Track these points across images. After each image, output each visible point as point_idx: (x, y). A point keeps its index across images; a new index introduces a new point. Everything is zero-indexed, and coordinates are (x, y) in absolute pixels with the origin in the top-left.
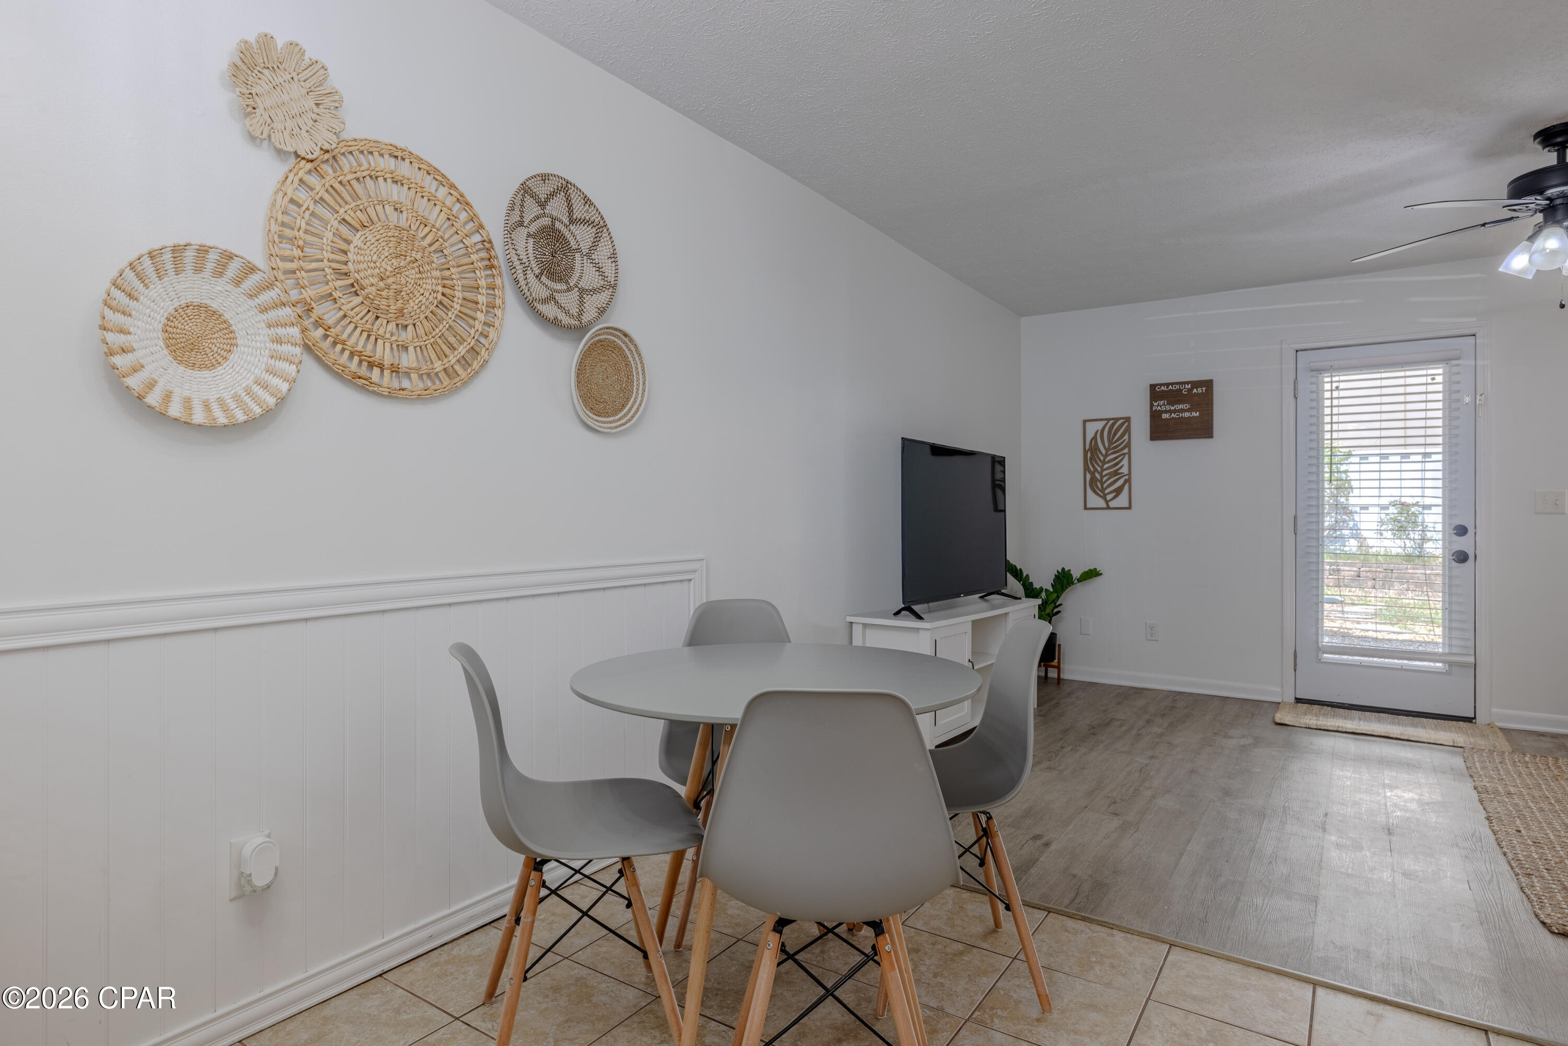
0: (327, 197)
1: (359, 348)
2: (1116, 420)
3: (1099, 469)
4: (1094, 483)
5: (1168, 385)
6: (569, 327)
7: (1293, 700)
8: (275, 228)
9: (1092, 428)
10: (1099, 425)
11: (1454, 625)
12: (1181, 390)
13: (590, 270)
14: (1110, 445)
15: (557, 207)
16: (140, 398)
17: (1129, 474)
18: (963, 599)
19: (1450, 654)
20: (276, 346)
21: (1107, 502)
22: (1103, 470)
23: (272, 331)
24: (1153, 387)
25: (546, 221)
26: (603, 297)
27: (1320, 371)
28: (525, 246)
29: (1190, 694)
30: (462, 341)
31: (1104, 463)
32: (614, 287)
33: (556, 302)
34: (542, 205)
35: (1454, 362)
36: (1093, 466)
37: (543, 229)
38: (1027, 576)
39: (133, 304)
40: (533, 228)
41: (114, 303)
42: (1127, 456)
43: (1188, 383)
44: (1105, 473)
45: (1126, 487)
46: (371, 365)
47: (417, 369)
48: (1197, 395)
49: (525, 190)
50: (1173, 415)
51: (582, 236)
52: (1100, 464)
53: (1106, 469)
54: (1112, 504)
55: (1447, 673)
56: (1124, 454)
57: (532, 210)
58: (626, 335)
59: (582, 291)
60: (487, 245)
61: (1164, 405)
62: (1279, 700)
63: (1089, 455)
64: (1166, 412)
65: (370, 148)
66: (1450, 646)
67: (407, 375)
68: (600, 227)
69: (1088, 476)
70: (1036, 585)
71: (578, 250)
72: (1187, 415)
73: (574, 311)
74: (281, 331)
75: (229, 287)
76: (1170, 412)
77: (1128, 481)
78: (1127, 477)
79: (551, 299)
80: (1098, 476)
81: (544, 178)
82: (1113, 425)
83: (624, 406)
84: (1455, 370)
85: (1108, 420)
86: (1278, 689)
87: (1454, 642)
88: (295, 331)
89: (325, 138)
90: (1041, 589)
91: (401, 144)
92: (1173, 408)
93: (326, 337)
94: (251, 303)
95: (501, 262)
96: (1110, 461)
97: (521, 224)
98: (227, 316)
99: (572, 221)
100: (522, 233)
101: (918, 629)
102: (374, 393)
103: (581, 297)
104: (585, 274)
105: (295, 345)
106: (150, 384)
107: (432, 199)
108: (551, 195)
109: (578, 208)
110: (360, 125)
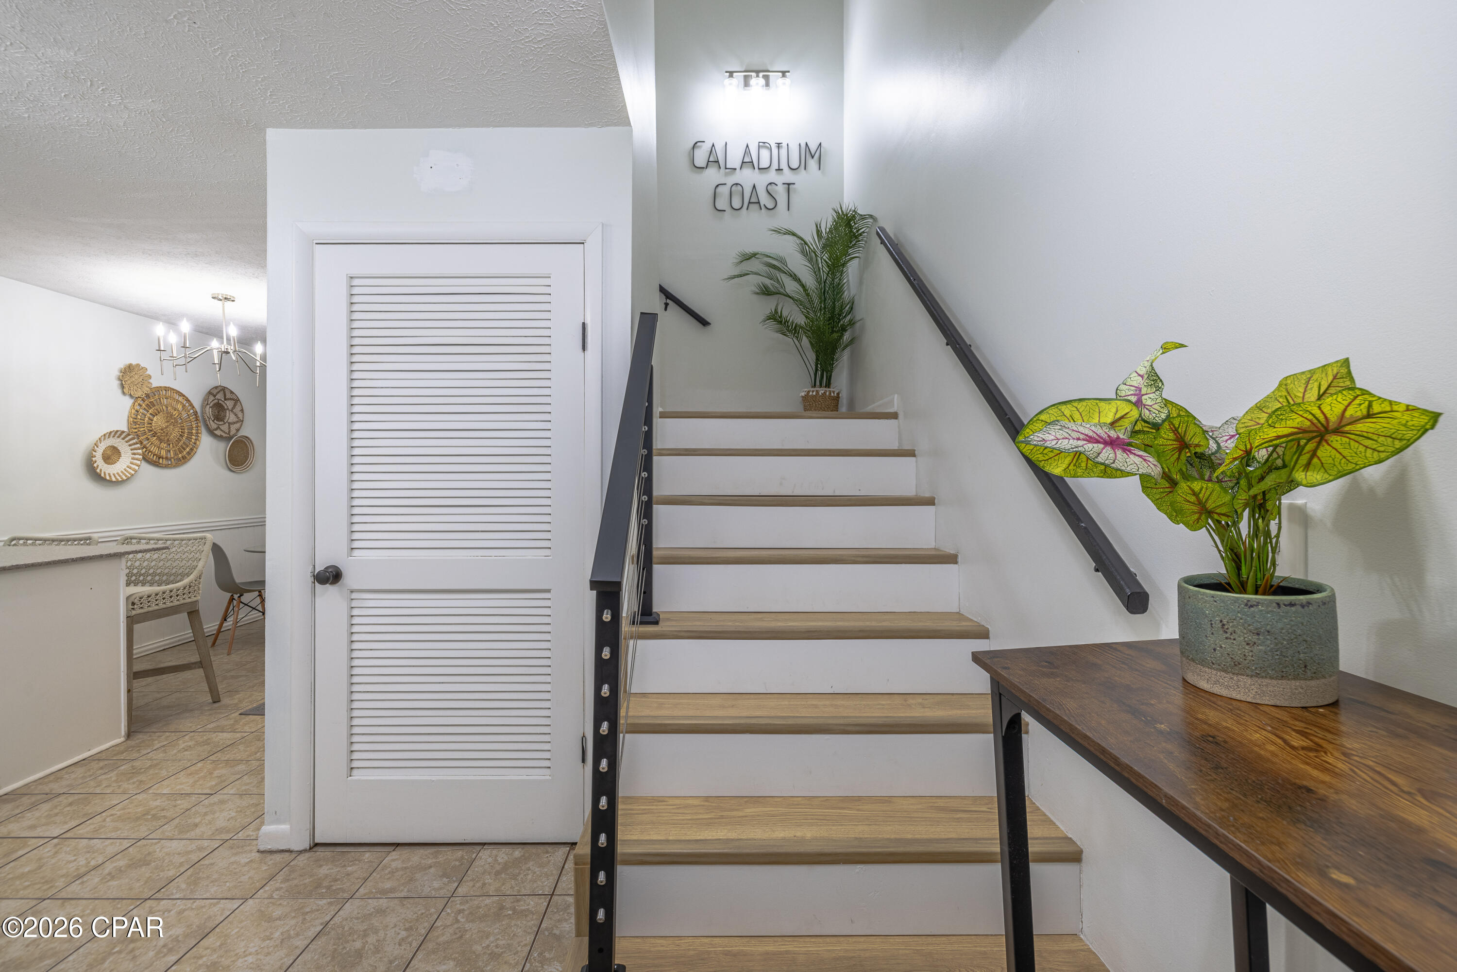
0: (146, 408)
1: (156, 453)
6: (226, 437)
8: (131, 420)
13: (233, 416)
15: (220, 396)
16: (100, 475)
20: (134, 456)
23: (133, 451)
25: (216, 401)
26: (238, 425)
28: (209, 410)
30: (187, 446)
32: (242, 421)
33: (220, 429)
34: (215, 396)
37: (215, 404)
39: (97, 449)
40: (211, 405)
41: (93, 450)
46: (159, 458)
47: (173, 458)
49: (210, 393)
51: (229, 404)
57: (212, 398)
58: (247, 437)
59: (229, 424)
60: (196, 413)
65: (159, 389)
67: (170, 460)
68: (237, 401)
71: (228, 409)
73: (227, 431)
74: (135, 451)
79: (218, 428)
81: (216, 387)
83: (246, 462)
88: (140, 451)
89: (146, 390)
91: (167, 386)
93: (146, 451)
94: (127, 444)
95: (200, 418)
97: (207, 404)
98: (120, 448)
99: (226, 400)
100: (208, 406)
102: (161, 467)
103: (229, 426)
104: (231, 418)
105: (140, 455)
106: (101, 470)
107: (178, 401)
108: (218, 392)
109: (228, 396)
110: (156, 382)
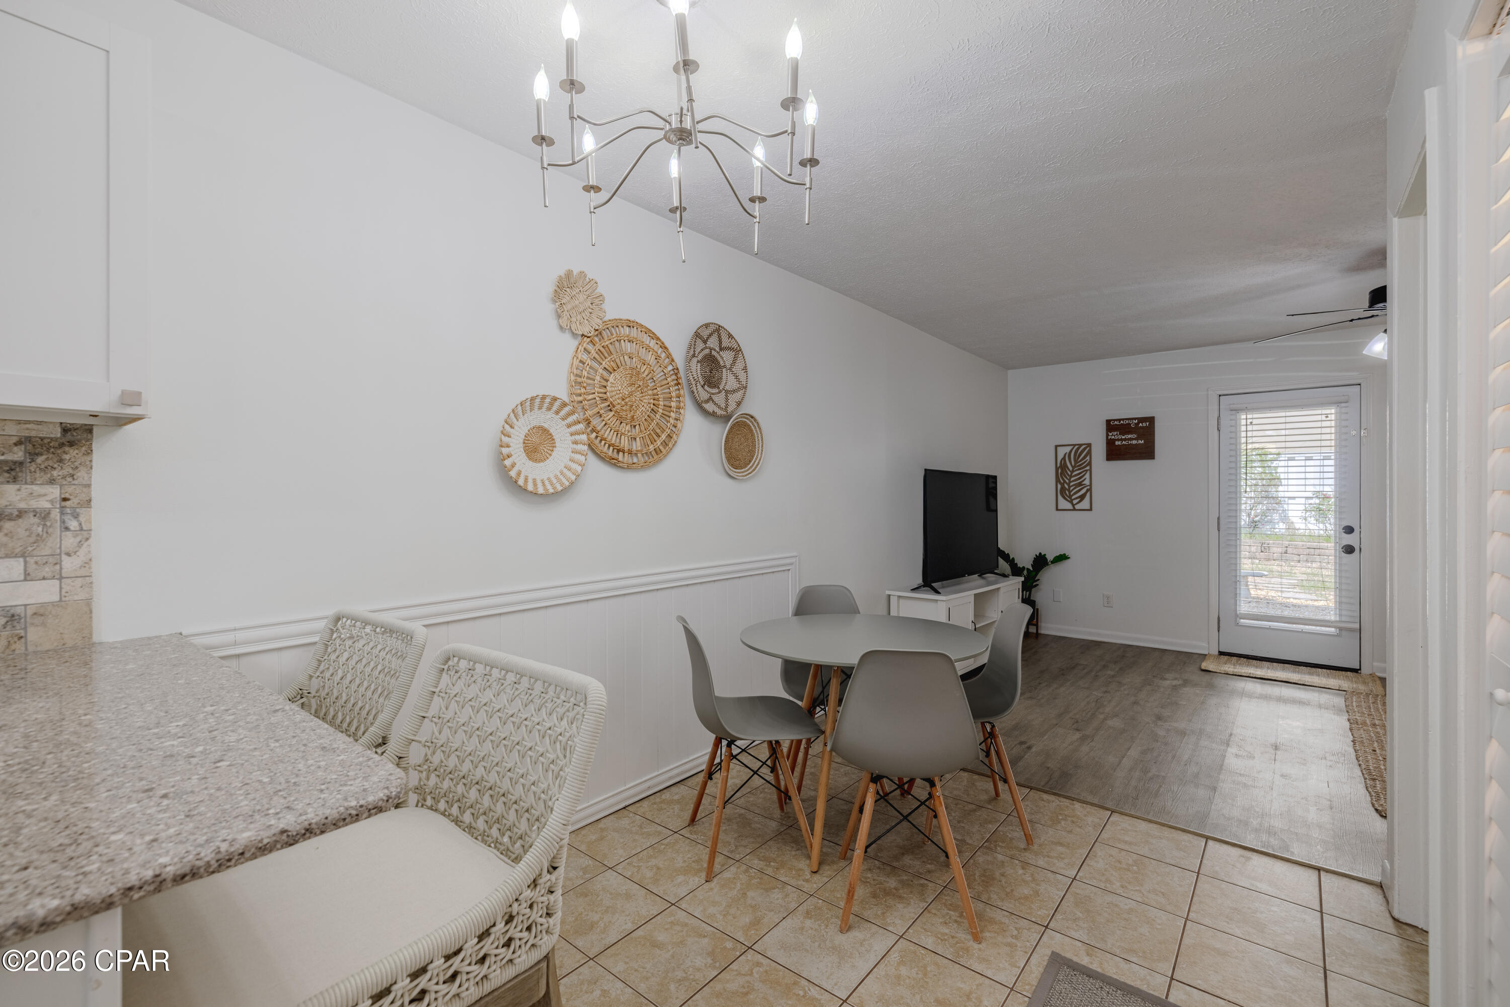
0: (597, 356)
1: (613, 442)
2: (1081, 445)
3: (1067, 481)
4: (1063, 491)
5: (1119, 420)
6: (721, 417)
7: (1217, 653)
8: (573, 378)
9: (1062, 452)
10: (1068, 449)
11: (1344, 600)
12: (1129, 424)
13: (731, 378)
14: (1075, 464)
15: (713, 342)
16: (516, 482)
17: (1091, 485)
18: (967, 578)
19: (1340, 621)
20: (575, 446)
21: (1073, 505)
22: (1070, 482)
23: (573, 437)
24: (1108, 422)
25: (707, 351)
26: (739, 395)
27: (1238, 410)
28: (695, 367)
29: (1138, 647)
30: (663, 431)
31: (1071, 476)
32: (746, 388)
33: (713, 401)
34: (705, 342)
35: (1343, 405)
36: (1063, 479)
37: (705, 357)
38: (1013, 559)
39: (512, 430)
40: (700, 357)
41: (505, 432)
42: (1088, 472)
43: (1135, 419)
44: (1072, 484)
45: (1088, 494)
46: (618, 451)
47: (641, 451)
48: (1142, 428)
49: (697, 335)
50: (1124, 442)
51: (726, 357)
52: (1068, 478)
53: (1073, 481)
54: (1077, 507)
55: (1338, 635)
56: (1087, 470)
57: (700, 345)
58: (752, 417)
59: (727, 392)
60: (676, 371)
61: (1117, 435)
62: (1206, 652)
63: (1060, 471)
64: (1118, 440)
65: (617, 323)
66: (1340, 615)
67: (636, 454)
68: (737, 351)
69: (1059, 486)
70: (1020, 565)
71: (725, 366)
72: (1134, 442)
73: (723, 406)
74: (577, 437)
75: (554, 415)
76: (1122, 440)
77: (1090, 490)
78: (1088, 487)
79: (710, 399)
80: (1066, 486)
81: (707, 325)
82: (1078, 449)
83: (750, 461)
84: (1344, 410)
85: (1075, 445)
86: (1205, 645)
87: (1344, 613)
88: (584, 437)
89: (596, 323)
90: (1024, 568)
91: (632, 319)
92: (1123, 437)
93: (597, 437)
94: (564, 423)
95: (683, 381)
96: (1075, 475)
97: (694, 356)
98: (551, 431)
99: (721, 349)
100: (695, 360)
101: (937, 601)
102: (620, 467)
103: (726, 396)
104: (729, 381)
105: (584, 444)
106: (519, 474)
107: (648, 348)
108: (710, 335)
109: (725, 341)
110: (612, 311)
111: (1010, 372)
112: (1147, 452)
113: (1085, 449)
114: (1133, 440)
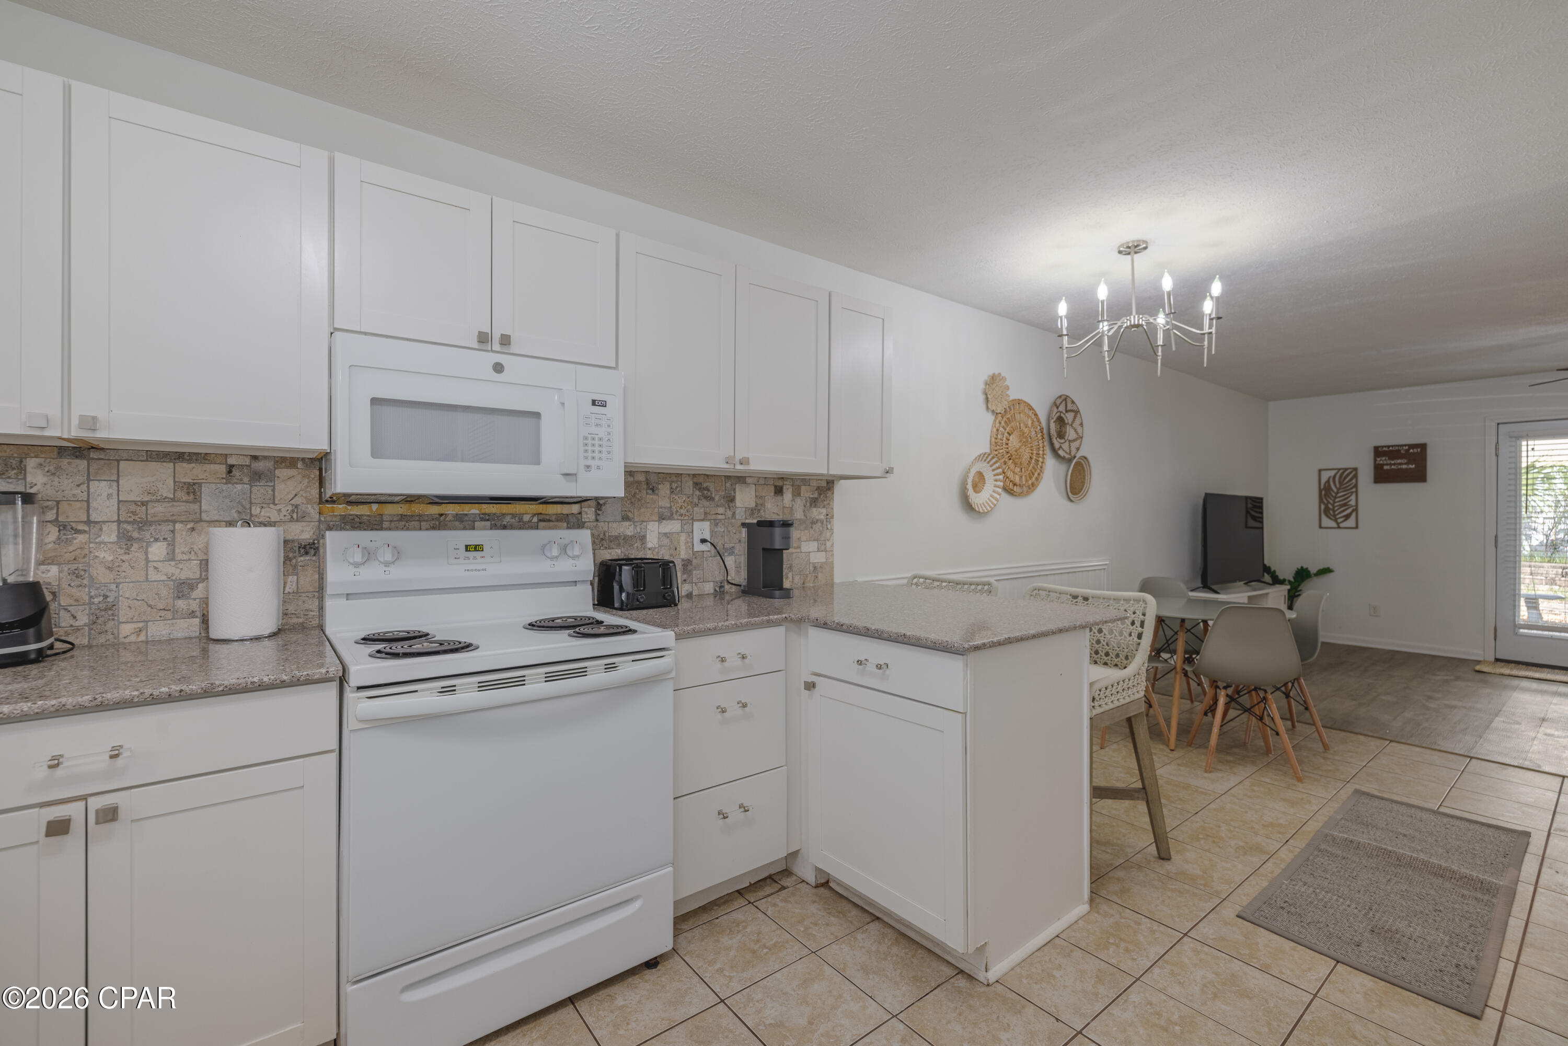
0: (1004, 425)
1: (1012, 479)
2: (1346, 469)
3: (1331, 502)
4: (1327, 511)
5: (1389, 447)
6: (1068, 459)
7: (1493, 659)
8: (993, 440)
9: (1325, 476)
10: (1332, 473)
12: (1399, 451)
13: (1072, 431)
14: (1340, 486)
15: (1062, 408)
16: (971, 505)
17: (1357, 505)
20: (995, 483)
21: (1338, 524)
22: (1334, 502)
23: (995, 477)
24: (1376, 448)
25: (1058, 414)
26: (1076, 444)
27: (1518, 437)
28: (1053, 426)
29: (1406, 653)
30: (1036, 471)
31: (1335, 498)
32: (1082, 438)
33: (1062, 449)
34: (1058, 408)
36: (1327, 500)
37: (1058, 418)
38: (1276, 572)
39: (969, 475)
40: (1055, 418)
41: (966, 476)
42: (1354, 494)
43: (1405, 445)
44: (1336, 504)
45: (1354, 515)
46: (1014, 485)
47: (1025, 484)
48: (1414, 454)
49: (1055, 404)
50: (1393, 467)
51: (1069, 417)
52: (1332, 498)
53: (1338, 502)
54: (1342, 525)
56: (1352, 492)
57: (1055, 410)
58: (1086, 458)
59: (1070, 441)
60: (1042, 430)
61: (1385, 460)
62: (1482, 659)
63: (1323, 492)
65: (1014, 403)
68: (1077, 412)
69: (1323, 507)
70: (1281, 577)
71: (1068, 423)
72: (1404, 467)
73: (1068, 451)
74: (998, 477)
76: (1391, 464)
77: (1356, 510)
78: (1354, 508)
79: (1061, 447)
80: (1330, 506)
81: (1060, 397)
82: (1343, 473)
83: (1082, 490)
85: (1339, 469)
86: (1481, 652)
88: (1000, 477)
89: (1004, 404)
90: (1286, 579)
91: (1020, 398)
92: (1393, 462)
93: (1004, 477)
94: (990, 469)
95: (1046, 435)
96: (1340, 497)
97: (1052, 418)
98: (984, 474)
99: (1067, 411)
100: (1052, 421)
102: (1015, 496)
103: (1070, 444)
104: (1071, 434)
105: (1001, 481)
106: (972, 500)
107: (1028, 416)
108: (1061, 403)
109: (1070, 407)
110: (1013, 395)
111: (1271, 404)
112: (1418, 475)
113: (1350, 473)
114: (1404, 465)
